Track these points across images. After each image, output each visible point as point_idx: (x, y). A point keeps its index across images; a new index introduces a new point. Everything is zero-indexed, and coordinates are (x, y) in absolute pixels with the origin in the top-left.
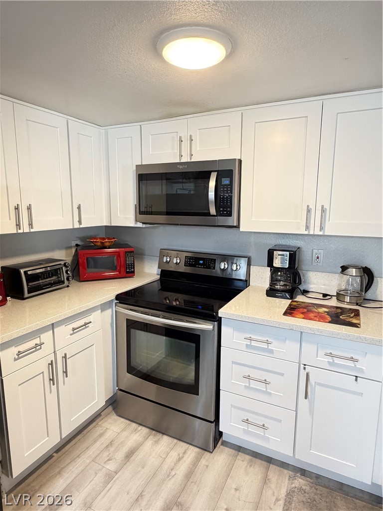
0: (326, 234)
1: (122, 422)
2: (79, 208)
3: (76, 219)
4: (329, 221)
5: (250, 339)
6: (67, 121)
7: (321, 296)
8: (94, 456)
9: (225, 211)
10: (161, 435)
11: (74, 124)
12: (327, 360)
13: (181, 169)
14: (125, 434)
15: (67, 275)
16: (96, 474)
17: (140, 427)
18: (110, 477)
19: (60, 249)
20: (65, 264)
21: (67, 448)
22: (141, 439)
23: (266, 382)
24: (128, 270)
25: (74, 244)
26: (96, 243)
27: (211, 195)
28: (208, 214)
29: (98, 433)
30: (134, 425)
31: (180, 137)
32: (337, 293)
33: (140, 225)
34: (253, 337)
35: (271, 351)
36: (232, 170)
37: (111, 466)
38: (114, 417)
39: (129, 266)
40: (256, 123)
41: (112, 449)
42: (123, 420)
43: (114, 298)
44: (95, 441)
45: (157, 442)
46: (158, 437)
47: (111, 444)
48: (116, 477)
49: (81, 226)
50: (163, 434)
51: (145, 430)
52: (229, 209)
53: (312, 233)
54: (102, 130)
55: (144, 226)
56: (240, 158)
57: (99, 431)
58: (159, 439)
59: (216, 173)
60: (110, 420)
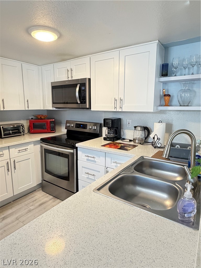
0: (123, 111)
1: (43, 193)
2: (28, 101)
3: (26, 106)
4: (124, 105)
5: (88, 156)
6: (22, 64)
7: (128, 141)
8: (27, 204)
9: (84, 101)
10: (57, 199)
11: (25, 65)
12: (114, 165)
13: (67, 83)
14: (43, 197)
15: (23, 130)
16: (25, 209)
17: (50, 196)
18: (30, 211)
19: (24, 119)
20: (22, 125)
21: (17, 200)
22: (48, 200)
23: (94, 175)
24: (51, 129)
25: (30, 118)
26: (38, 117)
27: (77, 94)
28: (77, 103)
29: (32, 196)
30: (48, 195)
31: (67, 69)
32: (133, 139)
33: (55, 109)
34: (89, 156)
35: (95, 162)
36: (85, 83)
37: (32, 208)
38: (41, 191)
39: (52, 127)
40: (95, 62)
41: (35, 202)
42: (44, 193)
43: (40, 139)
44: (29, 199)
45: (54, 201)
46: (55, 200)
47: (35, 200)
48: (33, 211)
49: (29, 109)
50: (58, 199)
51: (51, 197)
52: (85, 100)
53: (117, 110)
54: (40, 67)
55: (57, 109)
56: (89, 78)
57: (33, 195)
58: (56, 200)
59: (79, 85)
60: (38, 192)
